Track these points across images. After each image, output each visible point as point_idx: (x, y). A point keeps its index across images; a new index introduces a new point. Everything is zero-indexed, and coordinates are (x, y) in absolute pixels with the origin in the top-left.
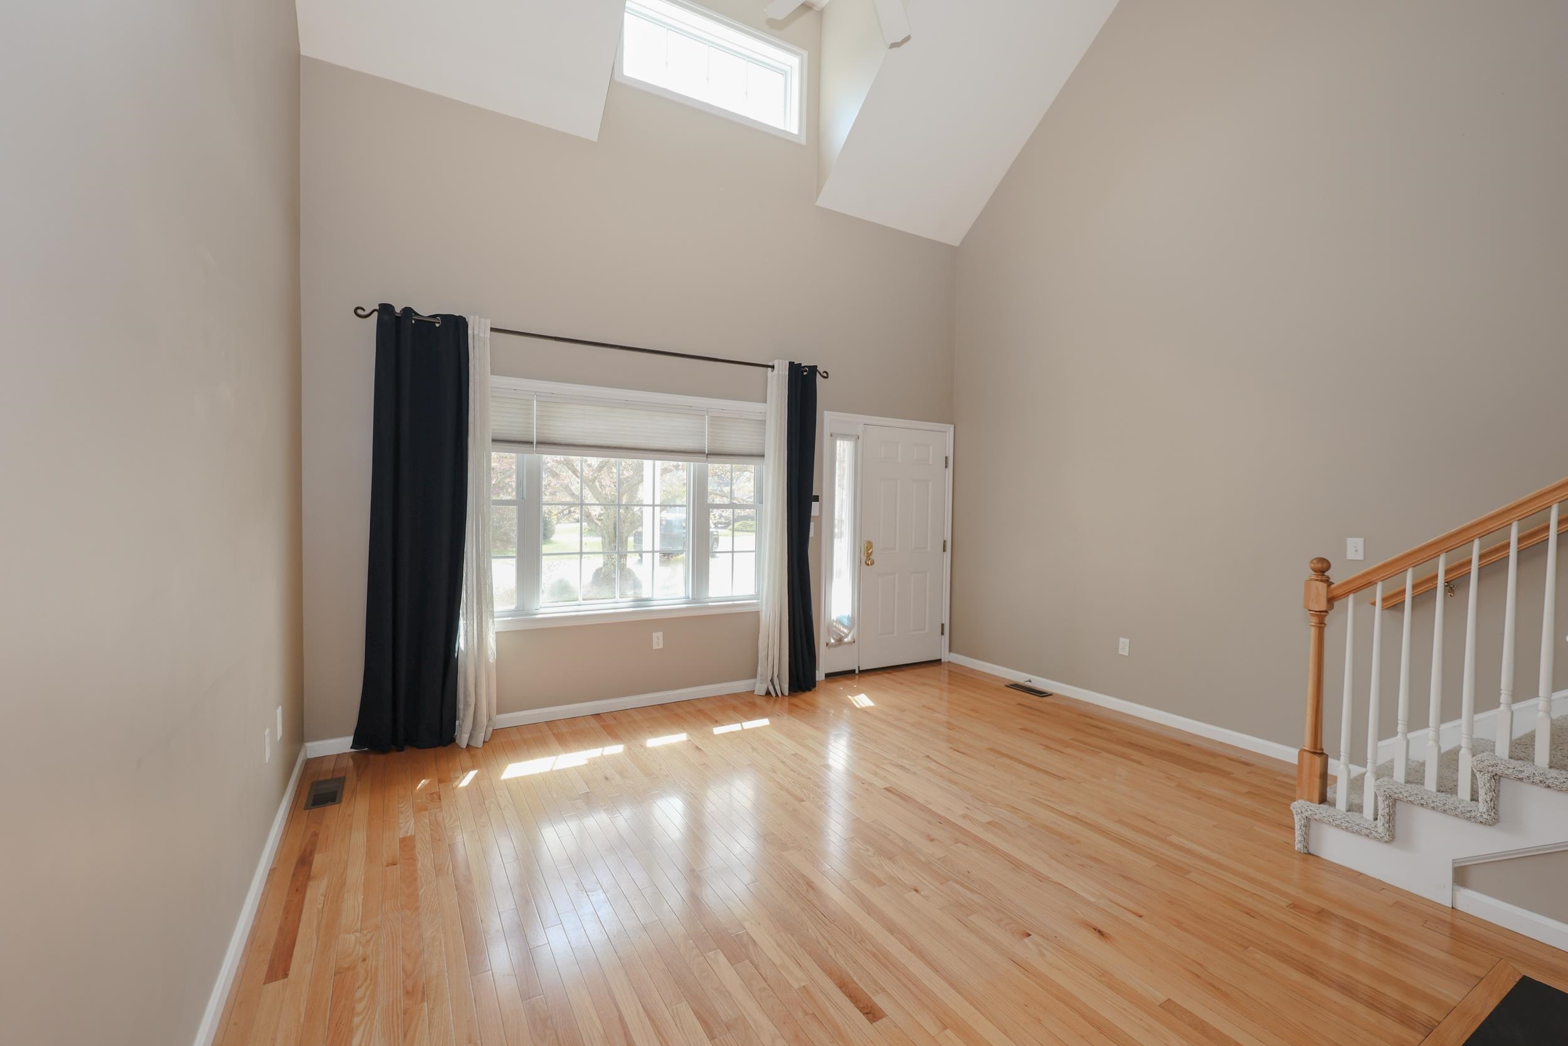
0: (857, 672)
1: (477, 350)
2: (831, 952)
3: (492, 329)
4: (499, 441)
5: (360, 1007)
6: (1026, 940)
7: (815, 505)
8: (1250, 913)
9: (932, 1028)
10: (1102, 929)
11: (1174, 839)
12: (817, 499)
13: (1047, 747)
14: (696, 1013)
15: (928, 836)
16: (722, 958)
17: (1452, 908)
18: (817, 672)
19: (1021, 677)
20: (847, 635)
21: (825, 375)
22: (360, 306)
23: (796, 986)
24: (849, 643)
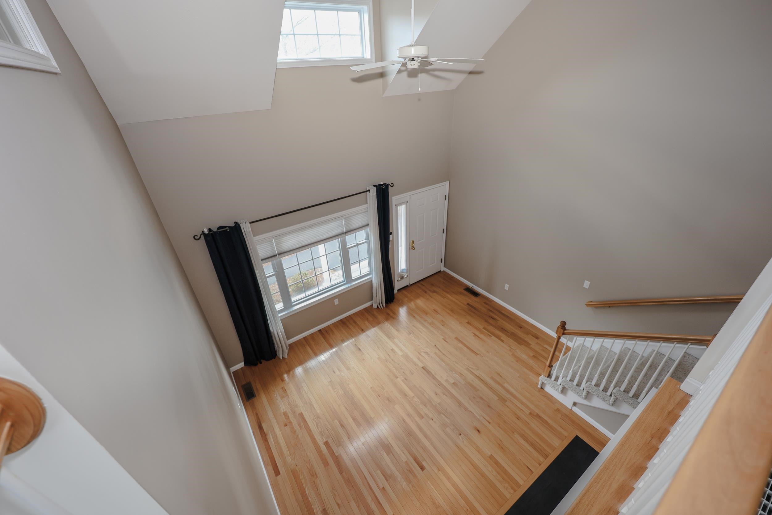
0: (409, 285)
1: (248, 237)
2: (411, 448)
3: (250, 223)
4: (264, 259)
5: (303, 481)
6: (460, 437)
7: (391, 236)
8: (518, 418)
9: (436, 471)
10: (480, 430)
11: (506, 385)
12: (391, 233)
13: (475, 335)
14: (381, 472)
15: (436, 392)
16: (385, 453)
17: (571, 409)
18: (395, 291)
19: (470, 284)
20: (405, 275)
21: (392, 185)
22: (195, 235)
23: (404, 461)
24: (406, 278)
